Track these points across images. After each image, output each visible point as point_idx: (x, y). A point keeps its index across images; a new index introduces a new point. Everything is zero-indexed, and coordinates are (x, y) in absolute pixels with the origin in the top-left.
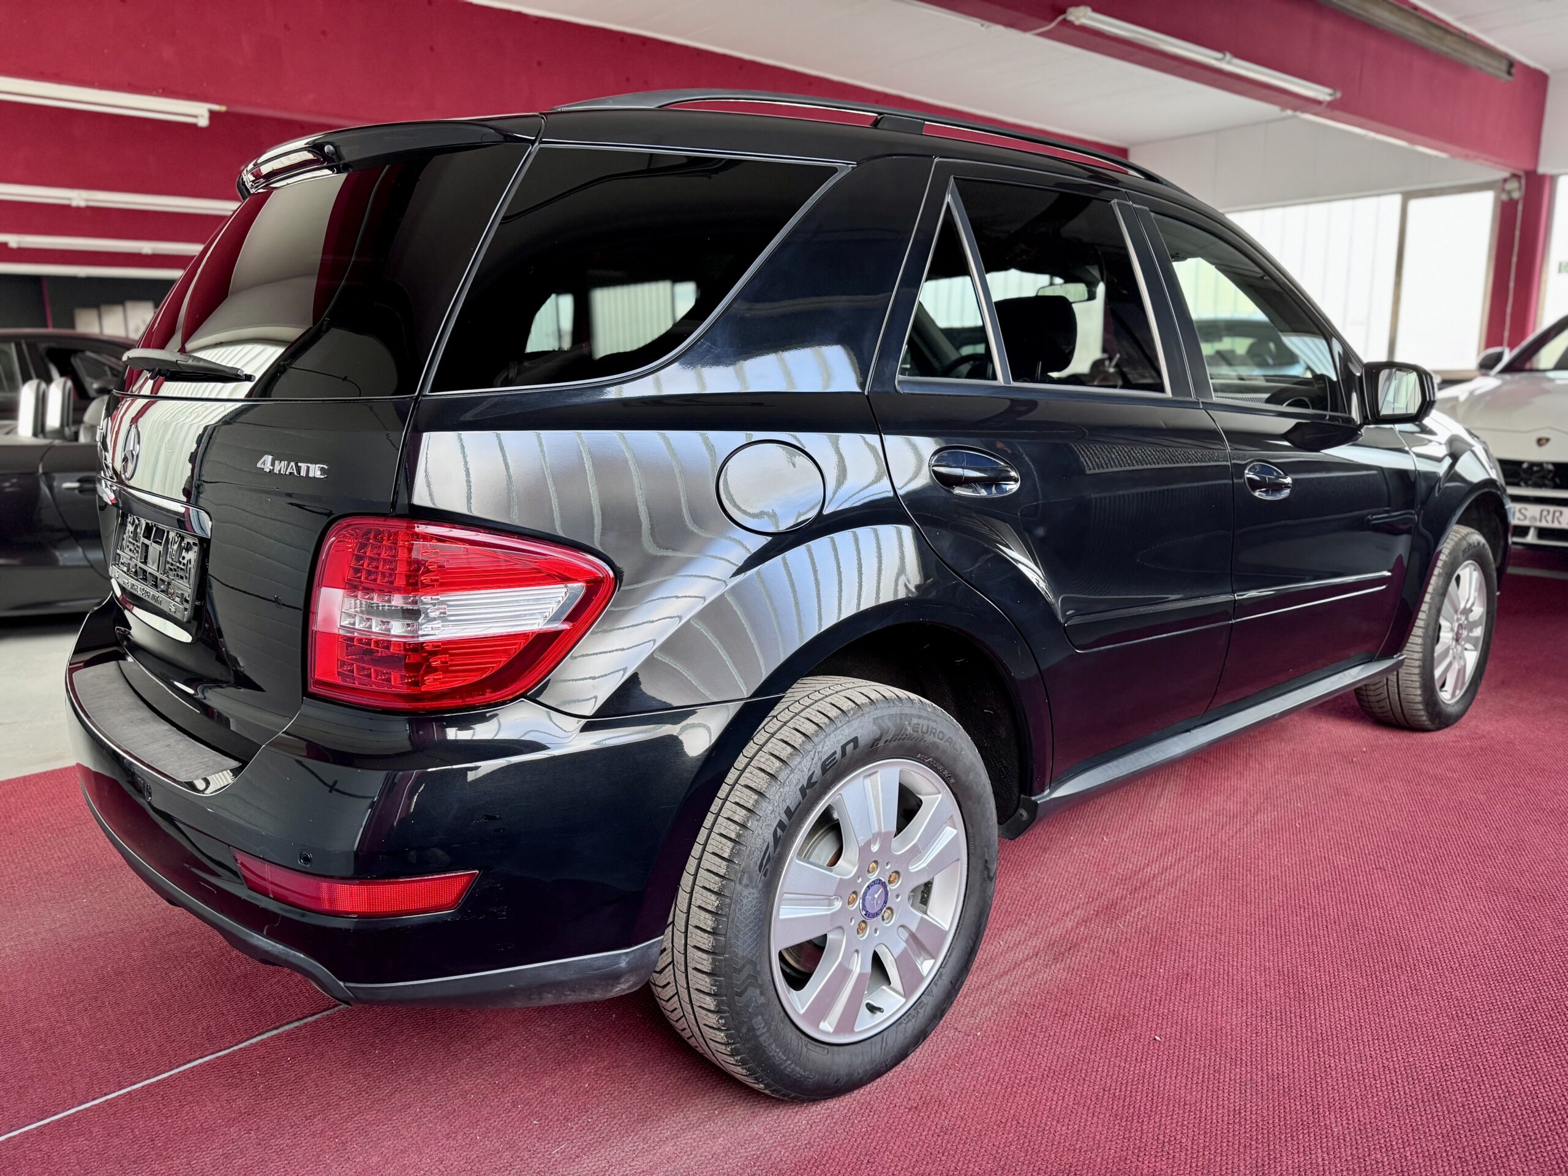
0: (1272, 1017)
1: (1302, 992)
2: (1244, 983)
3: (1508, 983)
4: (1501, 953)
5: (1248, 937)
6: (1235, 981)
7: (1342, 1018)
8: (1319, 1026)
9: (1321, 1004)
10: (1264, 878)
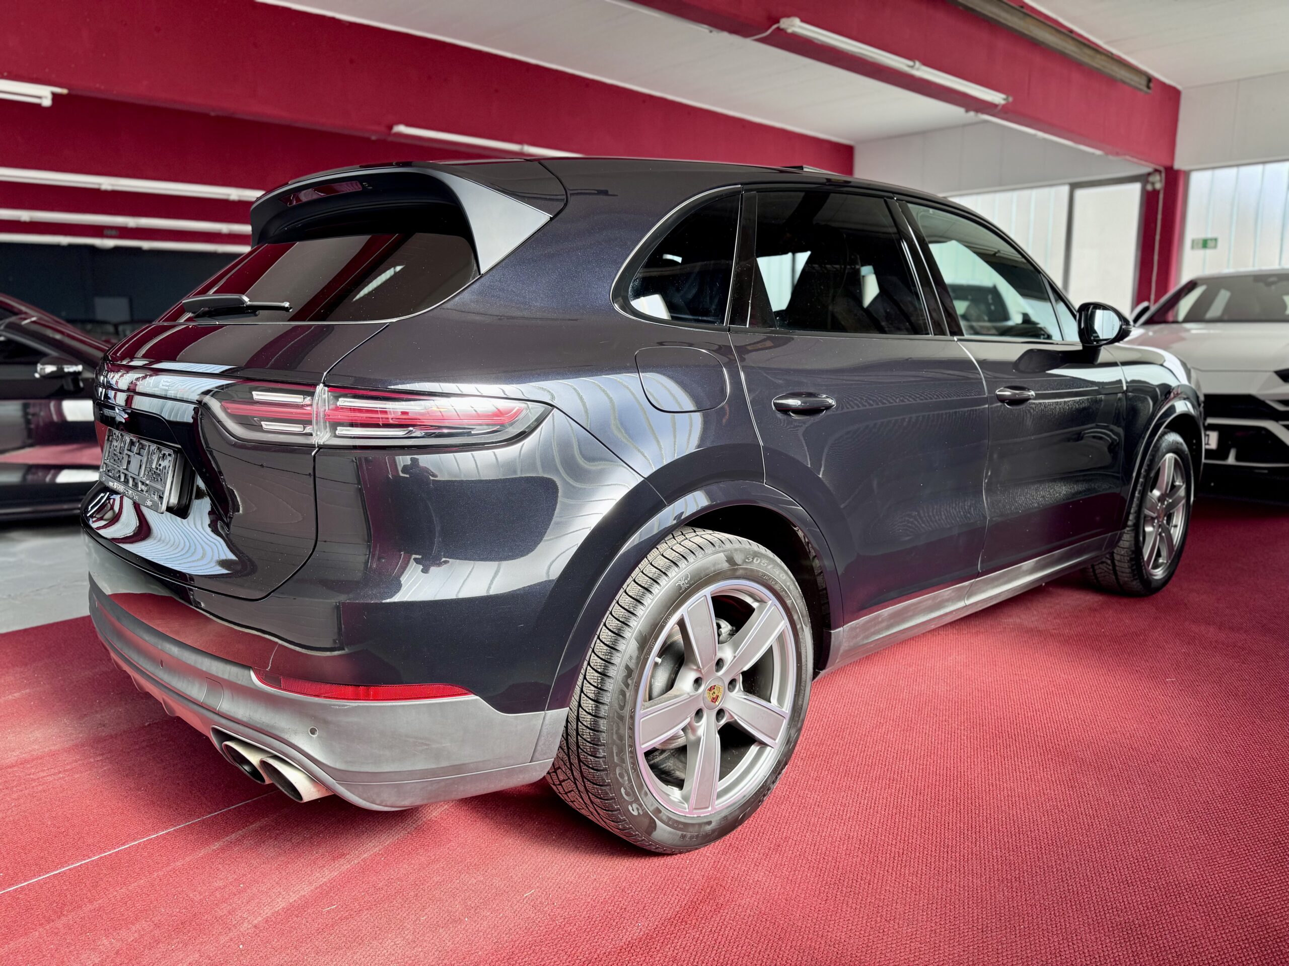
0: (843, 885)
1: (876, 860)
2: (828, 852)
3: (1057, 847)
4: (1056, 818)
5: (842, 809)
6: (819, 851)
7: (905, 884)
8: (883, 892)
9: (890, 871)
10: (869, 754)
